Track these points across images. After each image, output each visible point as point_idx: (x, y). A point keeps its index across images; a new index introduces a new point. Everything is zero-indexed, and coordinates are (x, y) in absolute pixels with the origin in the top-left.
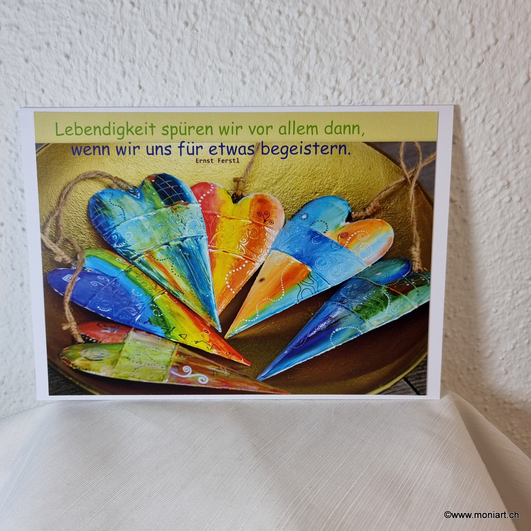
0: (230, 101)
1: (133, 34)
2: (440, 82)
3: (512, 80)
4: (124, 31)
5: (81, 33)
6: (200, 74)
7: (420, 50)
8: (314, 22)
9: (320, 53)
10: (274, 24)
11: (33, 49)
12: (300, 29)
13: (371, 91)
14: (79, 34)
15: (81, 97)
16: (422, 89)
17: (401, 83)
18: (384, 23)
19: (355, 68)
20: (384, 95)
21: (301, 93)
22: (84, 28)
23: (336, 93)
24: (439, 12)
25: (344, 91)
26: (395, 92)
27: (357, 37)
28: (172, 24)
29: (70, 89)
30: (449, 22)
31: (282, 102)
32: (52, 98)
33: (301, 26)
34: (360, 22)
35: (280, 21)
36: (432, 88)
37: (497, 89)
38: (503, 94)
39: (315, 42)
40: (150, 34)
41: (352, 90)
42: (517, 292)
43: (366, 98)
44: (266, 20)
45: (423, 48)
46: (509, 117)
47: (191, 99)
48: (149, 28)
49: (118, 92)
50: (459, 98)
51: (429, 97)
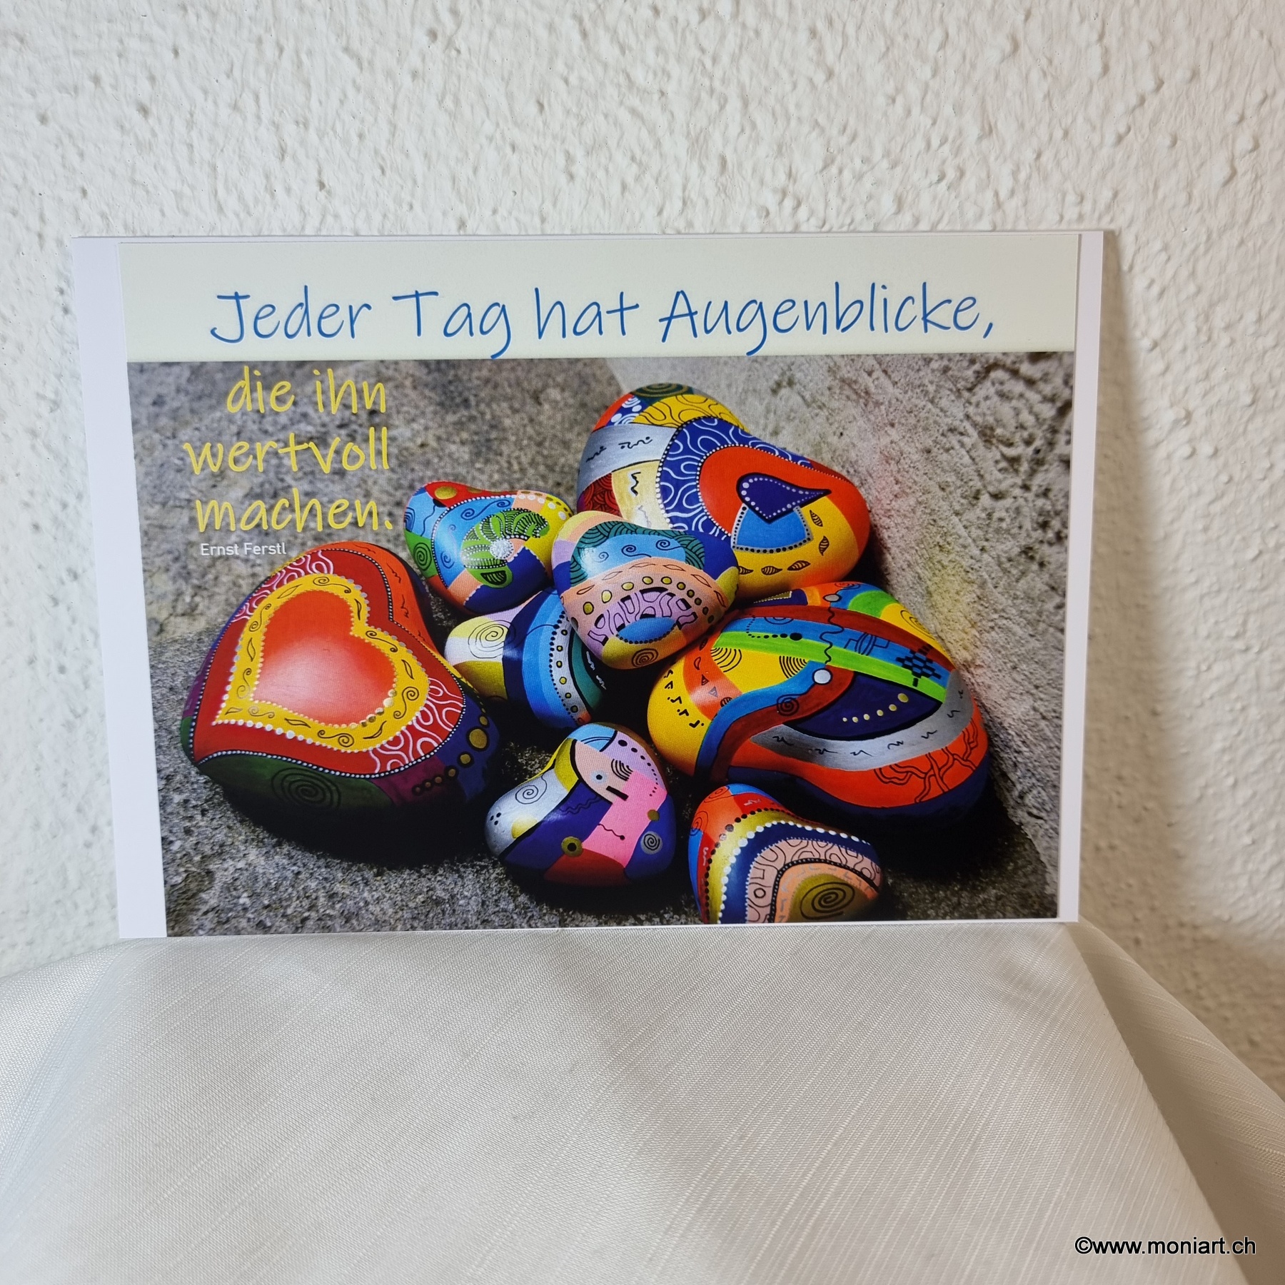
0: (537, 220)
1: (304, 57)
2: (1030, 177)
3: (1196, 175)
4: (281, 50)
5: (176, 53)
6: (467, 154)
7: (983, 101)
8: (736, 35)
9: (752, 107)
10: (642, 37)
11: (60, 92)
12: (703, 51)
13: (870, 197)
14: (172, 55)
15: (178, 208)
16: (989, 195)
17: (940, 180)
18: (900, 39)
19: (832, 143)
20: (899, 210)
21: (707, 202)
22: (184, 43)
23: (789, 203)
24: (1028, 15)
25: (808, 198)
26: (925, 199)
27: (837, 71)
28: (399, 35)
29: (150, 189)
30: (1050, 38)
31: (660, 223)
32: (106, 209)
33: (706, 44)
34: (845, 35)
35: (655, 31)
36: (1012, 193)
37: (1160, 195)
38: (1174, 207)
39: (739, 81)
40: (345, 58)
41: (826, 195)
42: (1209, 668)
43: (859, 215)
44: (622, 27)
45: (992, 97)
46: (1188, 260)
47: (444, 214)
48: (344, 43)
49: (268, 196)
50: (1075, 216)
51: (1004, 212)
